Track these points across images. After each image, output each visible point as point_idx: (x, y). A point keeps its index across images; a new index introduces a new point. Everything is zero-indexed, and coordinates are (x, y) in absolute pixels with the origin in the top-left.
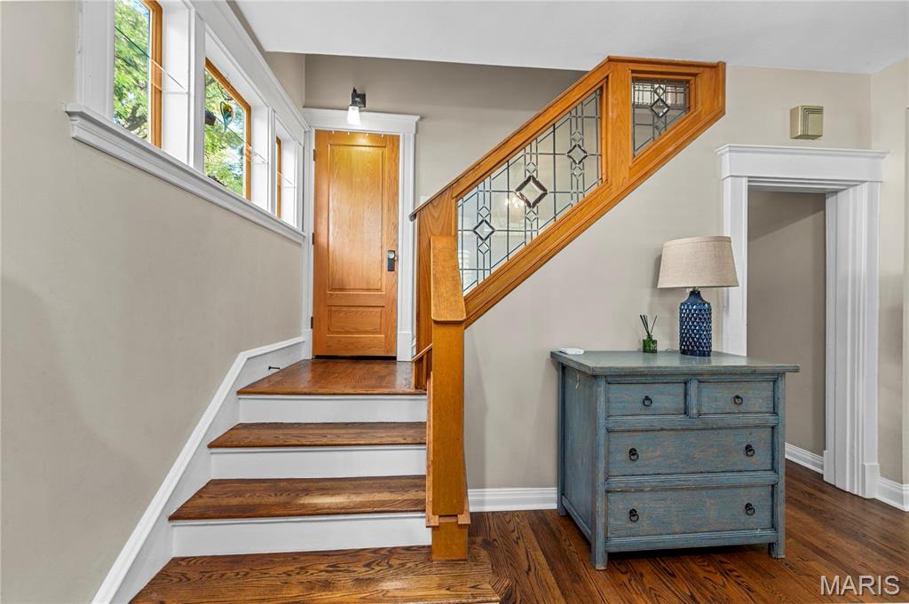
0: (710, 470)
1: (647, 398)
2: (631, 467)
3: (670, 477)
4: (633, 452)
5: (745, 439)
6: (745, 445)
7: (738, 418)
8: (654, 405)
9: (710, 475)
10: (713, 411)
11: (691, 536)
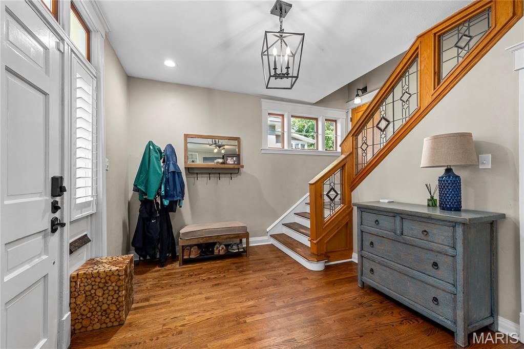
0: (410, 267)
1: (377, 221)
2: (371, 250)
3: (386, 261)
4: (372, 243)
5: (433, 258)
6: (432, 261)
7: (424, 243)
8: (380, 225)
9: (408, 269)
10: (410, 235)
11: (398, 295)
